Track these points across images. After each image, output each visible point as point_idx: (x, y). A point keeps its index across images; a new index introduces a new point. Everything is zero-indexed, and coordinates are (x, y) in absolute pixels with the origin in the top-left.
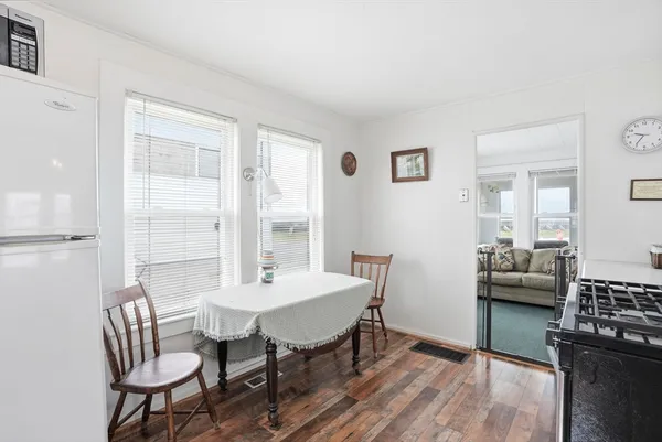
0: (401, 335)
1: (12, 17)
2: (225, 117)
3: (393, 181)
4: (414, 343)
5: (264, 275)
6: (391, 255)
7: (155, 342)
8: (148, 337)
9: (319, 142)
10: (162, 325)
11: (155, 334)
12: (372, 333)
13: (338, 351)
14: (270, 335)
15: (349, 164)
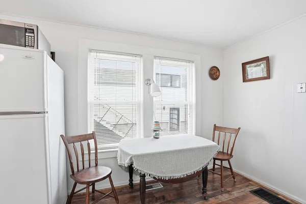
0: (247, 180)
1: (26, 27)
2: (136, 55)
3: (244, 81)
4: (255, 188)
5: (154, 134)
6: (239, 128)
7: (96, 160)
8: (93, 157)
9: (193, 62)
10: (100, 152)
11: (96, 156)
12: (221, 175)
13: (184, 184)
14: (138, 168)
15: (214, 73)
